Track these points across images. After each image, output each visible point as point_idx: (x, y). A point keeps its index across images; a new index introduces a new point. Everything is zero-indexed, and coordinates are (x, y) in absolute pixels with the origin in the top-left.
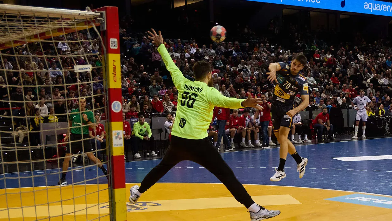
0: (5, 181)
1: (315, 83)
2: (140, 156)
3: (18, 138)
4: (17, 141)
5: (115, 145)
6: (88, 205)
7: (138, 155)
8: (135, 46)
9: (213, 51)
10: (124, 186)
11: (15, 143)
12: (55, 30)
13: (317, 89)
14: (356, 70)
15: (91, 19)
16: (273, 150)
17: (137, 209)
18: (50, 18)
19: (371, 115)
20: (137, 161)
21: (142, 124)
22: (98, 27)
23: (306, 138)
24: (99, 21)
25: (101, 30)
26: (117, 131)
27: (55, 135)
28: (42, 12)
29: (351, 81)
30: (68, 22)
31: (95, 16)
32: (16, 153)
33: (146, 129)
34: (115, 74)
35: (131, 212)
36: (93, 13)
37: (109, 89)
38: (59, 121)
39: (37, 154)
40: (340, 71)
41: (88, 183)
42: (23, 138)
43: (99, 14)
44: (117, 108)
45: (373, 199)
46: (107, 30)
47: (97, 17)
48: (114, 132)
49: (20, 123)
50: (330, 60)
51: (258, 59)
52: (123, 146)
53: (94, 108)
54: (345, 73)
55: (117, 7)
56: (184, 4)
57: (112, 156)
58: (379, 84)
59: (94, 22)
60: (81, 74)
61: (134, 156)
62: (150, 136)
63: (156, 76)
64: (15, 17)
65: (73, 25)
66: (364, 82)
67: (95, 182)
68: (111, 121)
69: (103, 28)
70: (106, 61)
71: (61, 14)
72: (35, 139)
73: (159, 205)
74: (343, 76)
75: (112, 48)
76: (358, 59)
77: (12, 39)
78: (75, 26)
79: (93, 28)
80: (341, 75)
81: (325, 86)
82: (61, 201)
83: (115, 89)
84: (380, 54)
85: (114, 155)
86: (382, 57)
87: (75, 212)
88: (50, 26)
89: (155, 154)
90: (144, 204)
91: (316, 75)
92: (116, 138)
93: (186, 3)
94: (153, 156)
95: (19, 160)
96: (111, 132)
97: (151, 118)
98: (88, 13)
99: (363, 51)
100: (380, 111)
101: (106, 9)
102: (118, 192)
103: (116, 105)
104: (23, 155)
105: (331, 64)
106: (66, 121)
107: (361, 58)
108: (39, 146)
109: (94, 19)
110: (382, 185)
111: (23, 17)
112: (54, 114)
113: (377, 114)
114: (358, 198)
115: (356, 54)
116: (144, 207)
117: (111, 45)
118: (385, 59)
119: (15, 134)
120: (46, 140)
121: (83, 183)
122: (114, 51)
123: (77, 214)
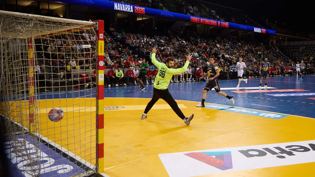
0: (46, 95)
1: (198, 56)
2: (118, 86)
3: (60, 76)
4: (60, 77)
5: (100, 80)
6: (86, 107)
7: (117, 85)
8: (118, 36)
9: (154, 40)
10: (103, 99)
11: (59, 78)
12: (74, 29)
13: (199, 59)
14: (216, 51)
15: (91, 25)
16: (178, 84)
17: (113, 109)
18: (72, 24)
19: (221, 70)
20: (117, 88)
21: (119, 71)
22: (94, 29)
23: (193, 79)
24: (95, 26)
25: (96, 30)
26: (101, 74)
27: (78, 75)
28: (69, 21)
29: (214, 55)
30: (82, 26)
31: (93, 24)
32: (59, 82)
33: (121, 74)
34: (101, 49)
35: (111, 110)
36: (93, 23)
37: (98, 56)
38: (80, 69)
39: (70, 83)
40: (209, 51)
41: (86, 97)
42: (63, 76)
43: (95, 23)
44: (101, 64)
45: (219, 107)
46: (98, 30)
47: (94, 24)
48: (100, 75)
49: (62, 69)
50: (205, 46)
51: (173, 44)
52: (103, 81)
53: (91, 64)
54: (211, 52)
55: (104, 21)
56: (141, 19)
57: (98, 85)
58: (225, 57)
59: (93, 26)
60: (85, 49)
61: (115, 85)
62: (123, 76)
63: (126, 50)
64: (57, 22)
65: (83, 27)
66: (219, 56)
67: (90, 97)
68: (98, 70)
69: (97, 29)
70: (98, 44)
71: (78, 22)
72: (69, 76)
73: (124, 107)
74: (210, 53)
75: (100, 38)
76: (217, 46)
77: (54, 32)
78: (84, 28)
79: (92, 29)
80: (209, 53)
81: (202, 57)
82: (73, 105)
83: (101, 56)
84: (226, 44)
85: (99, 85)
86: (227, 46)
87: (79, 110)
88: (72, 27)
89: (125, 85)
90: (117, 107)
91: (198, 52)
92: (101, 77)
93: (142, 19)
94: (124, 86)
95: (53, 86)
96: (98, 74)
97: (124, 69)
98: (90, 22)
99: (219, 43)
100: (225, 68)
101: (98, 21)
102: (100, 101)
103: (101, 63)
104: (63, 84)
105: (205, 48)
106: (84, 69)
107: (218, 45)
108: (70, 80)
109: (93, 25)
110: (223, 101)
111: (59, 23)
112: (79, 66)
113: (224, 70)
114: (212, 106)
115: (216, 44)
116: (117, 109)
117: (100, 37)
118: (228, 46)
119: (59, 74)
120: (74, 77)
121: (84, 97)
122: (101, 40)
123: (81, 111)
